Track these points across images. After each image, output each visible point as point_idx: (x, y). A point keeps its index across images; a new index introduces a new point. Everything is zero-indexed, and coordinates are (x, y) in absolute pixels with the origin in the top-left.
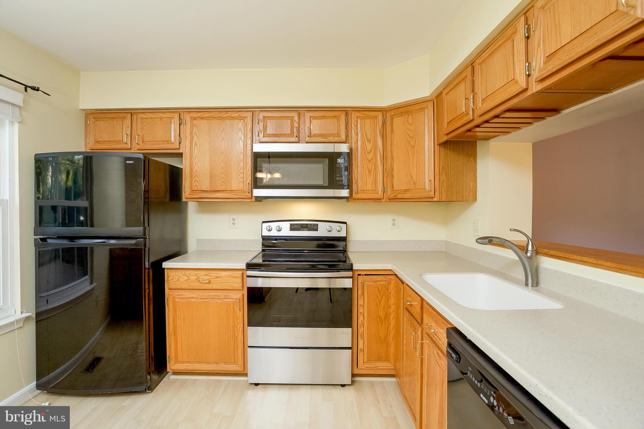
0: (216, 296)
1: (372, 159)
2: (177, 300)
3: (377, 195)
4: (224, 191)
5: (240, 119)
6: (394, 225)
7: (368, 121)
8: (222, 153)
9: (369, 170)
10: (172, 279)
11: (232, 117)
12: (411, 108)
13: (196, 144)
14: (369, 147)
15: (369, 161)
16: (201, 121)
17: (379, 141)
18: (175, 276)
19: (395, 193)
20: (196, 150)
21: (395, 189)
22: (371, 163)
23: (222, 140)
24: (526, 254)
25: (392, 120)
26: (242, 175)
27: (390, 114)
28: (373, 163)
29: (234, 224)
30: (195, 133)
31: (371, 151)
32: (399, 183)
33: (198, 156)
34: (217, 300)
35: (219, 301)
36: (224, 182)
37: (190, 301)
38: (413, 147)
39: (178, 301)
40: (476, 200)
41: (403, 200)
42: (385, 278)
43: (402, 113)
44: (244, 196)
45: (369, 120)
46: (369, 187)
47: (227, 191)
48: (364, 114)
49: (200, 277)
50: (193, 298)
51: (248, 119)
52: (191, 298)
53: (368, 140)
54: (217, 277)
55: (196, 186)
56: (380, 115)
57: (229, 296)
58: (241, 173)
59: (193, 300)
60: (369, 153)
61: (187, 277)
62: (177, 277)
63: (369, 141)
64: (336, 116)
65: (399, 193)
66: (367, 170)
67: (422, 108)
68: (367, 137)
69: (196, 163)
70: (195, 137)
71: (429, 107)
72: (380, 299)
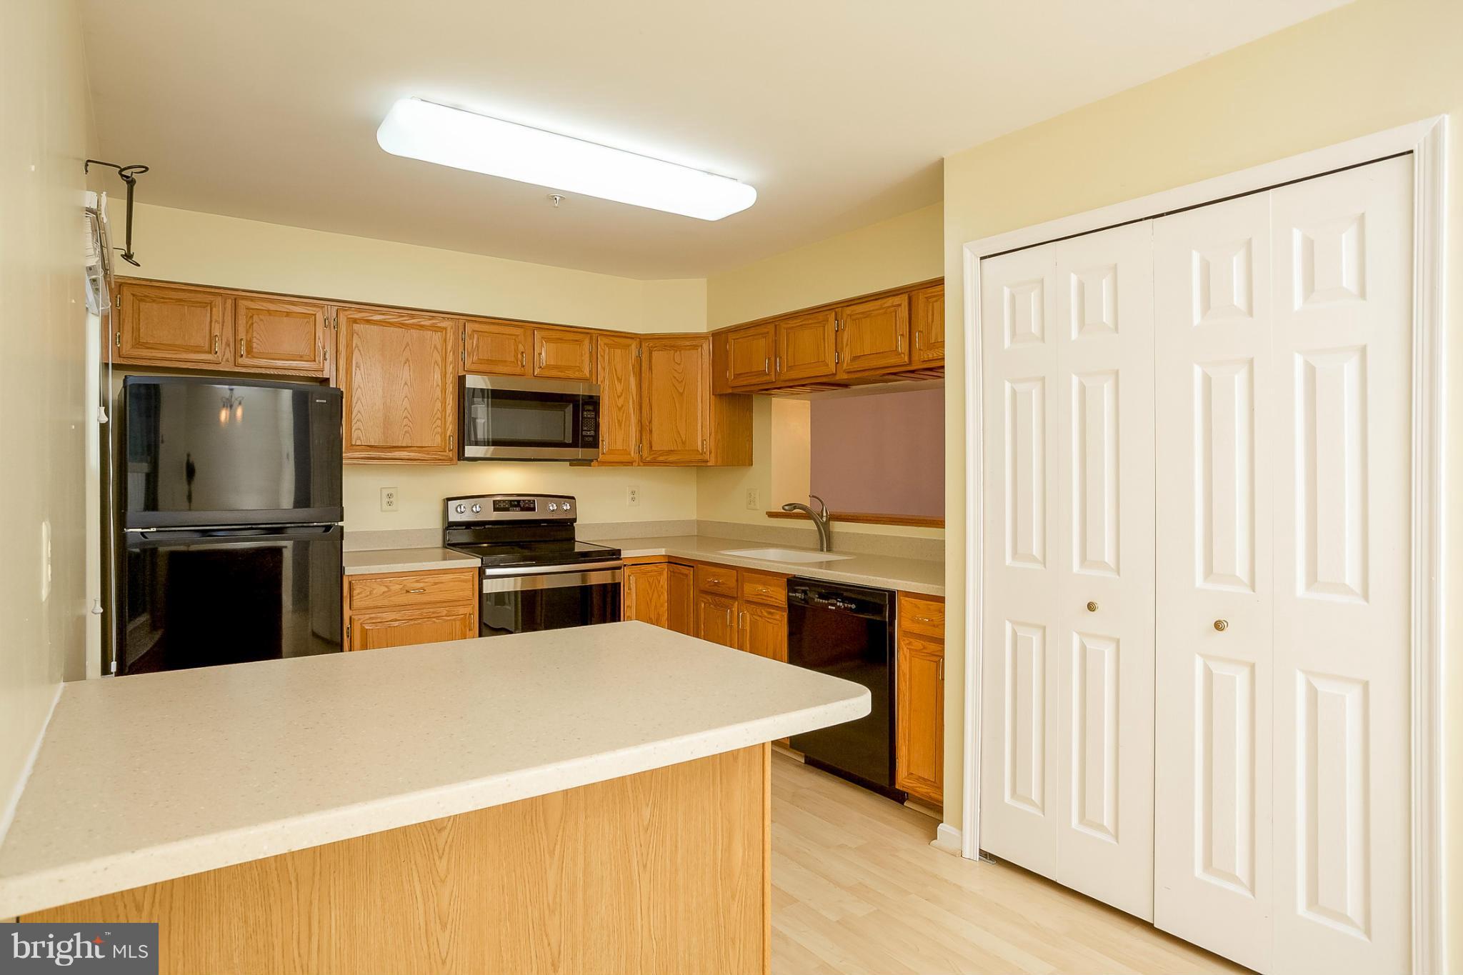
0: (433, 613)
1: (622, 406)
2: (367, 628)
3: (629, 456)
4: (407, 447)
5: (435, 331)
6: (633, 499)
7: (618, 351)
8: (406, 384)
9: (619, 421)
10: (359, 594)
11: (422, 326)
12: (679, 343)
13: (358, 366)
14: (619, 388)
15: (620, 409)
16: (367, 326)
17: (633, 382)
18: (365, 588)
19: (654, 454)
20: (359, 376)
21: (653, 449)
22: (622, 411)
23: (406, 363)
24: (822, 518)
25: (650, 353)
26: (439, 422)
27: (647, 344)
28: (623, 413)
29: (390, 504)
30: (357, 346)
31: (622, 394)
32: (662, 439)
33: (362, 386)
34: (434, 619)
35: (437, 621)
36: (408, 433)
37: (389, 627)
38: (681, 394)
39: (371, 628)
40: (752, 465)
41: (665, 463)
42: (657, 567)
43: (665, 346)
44: (442, 456)
45: (620, 351)
46: (619, 446)
47: (413, 448)
48: (614, 341)
49: (408, 585)
50: (396, 620)
51: (448, 331)
52: (391, 621)
53: (618, 378)
54: (436, 584)
55: (359, 438)
56: (634, 346)
57: (454, 611)
58: (438, 418)
59: (396, 624)
60: (619, 397)
61: (386, 586)
62: (368, 589)
63: (619, 380)
64: (577, 341)
65: (661, 455)
66: (616, 421)
67: (693, 345)
68: (616, 374)
69: (358, 399)
70: (356, 353)
71: (704, 345)
72: (651, 596)
